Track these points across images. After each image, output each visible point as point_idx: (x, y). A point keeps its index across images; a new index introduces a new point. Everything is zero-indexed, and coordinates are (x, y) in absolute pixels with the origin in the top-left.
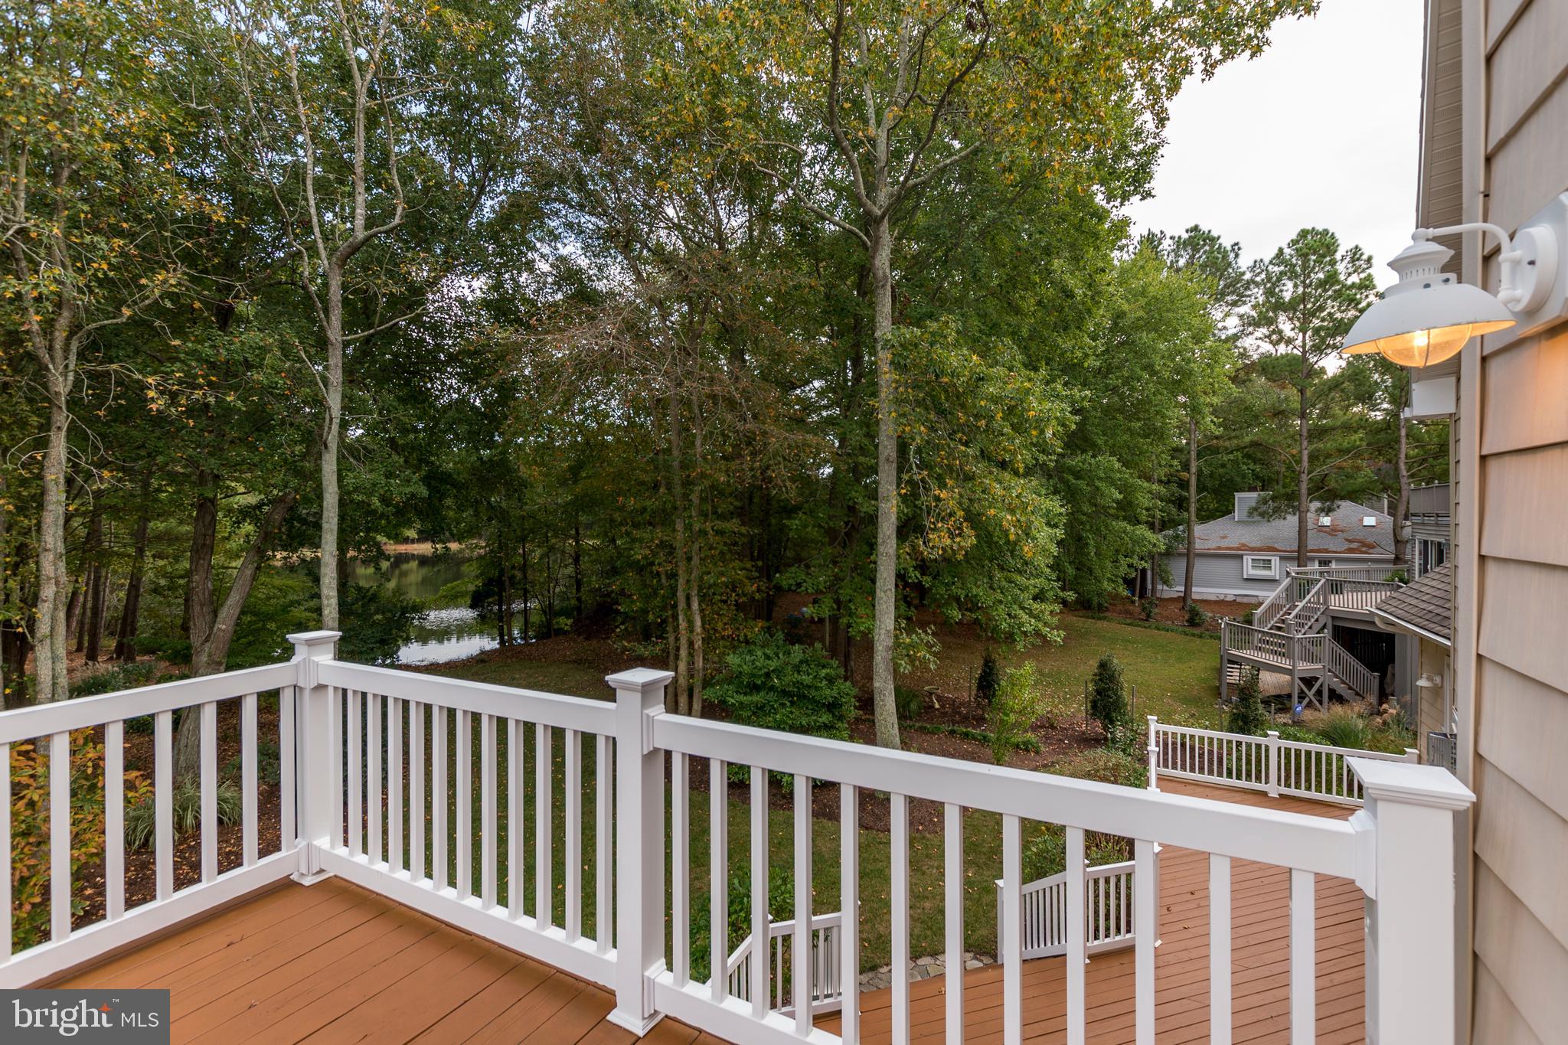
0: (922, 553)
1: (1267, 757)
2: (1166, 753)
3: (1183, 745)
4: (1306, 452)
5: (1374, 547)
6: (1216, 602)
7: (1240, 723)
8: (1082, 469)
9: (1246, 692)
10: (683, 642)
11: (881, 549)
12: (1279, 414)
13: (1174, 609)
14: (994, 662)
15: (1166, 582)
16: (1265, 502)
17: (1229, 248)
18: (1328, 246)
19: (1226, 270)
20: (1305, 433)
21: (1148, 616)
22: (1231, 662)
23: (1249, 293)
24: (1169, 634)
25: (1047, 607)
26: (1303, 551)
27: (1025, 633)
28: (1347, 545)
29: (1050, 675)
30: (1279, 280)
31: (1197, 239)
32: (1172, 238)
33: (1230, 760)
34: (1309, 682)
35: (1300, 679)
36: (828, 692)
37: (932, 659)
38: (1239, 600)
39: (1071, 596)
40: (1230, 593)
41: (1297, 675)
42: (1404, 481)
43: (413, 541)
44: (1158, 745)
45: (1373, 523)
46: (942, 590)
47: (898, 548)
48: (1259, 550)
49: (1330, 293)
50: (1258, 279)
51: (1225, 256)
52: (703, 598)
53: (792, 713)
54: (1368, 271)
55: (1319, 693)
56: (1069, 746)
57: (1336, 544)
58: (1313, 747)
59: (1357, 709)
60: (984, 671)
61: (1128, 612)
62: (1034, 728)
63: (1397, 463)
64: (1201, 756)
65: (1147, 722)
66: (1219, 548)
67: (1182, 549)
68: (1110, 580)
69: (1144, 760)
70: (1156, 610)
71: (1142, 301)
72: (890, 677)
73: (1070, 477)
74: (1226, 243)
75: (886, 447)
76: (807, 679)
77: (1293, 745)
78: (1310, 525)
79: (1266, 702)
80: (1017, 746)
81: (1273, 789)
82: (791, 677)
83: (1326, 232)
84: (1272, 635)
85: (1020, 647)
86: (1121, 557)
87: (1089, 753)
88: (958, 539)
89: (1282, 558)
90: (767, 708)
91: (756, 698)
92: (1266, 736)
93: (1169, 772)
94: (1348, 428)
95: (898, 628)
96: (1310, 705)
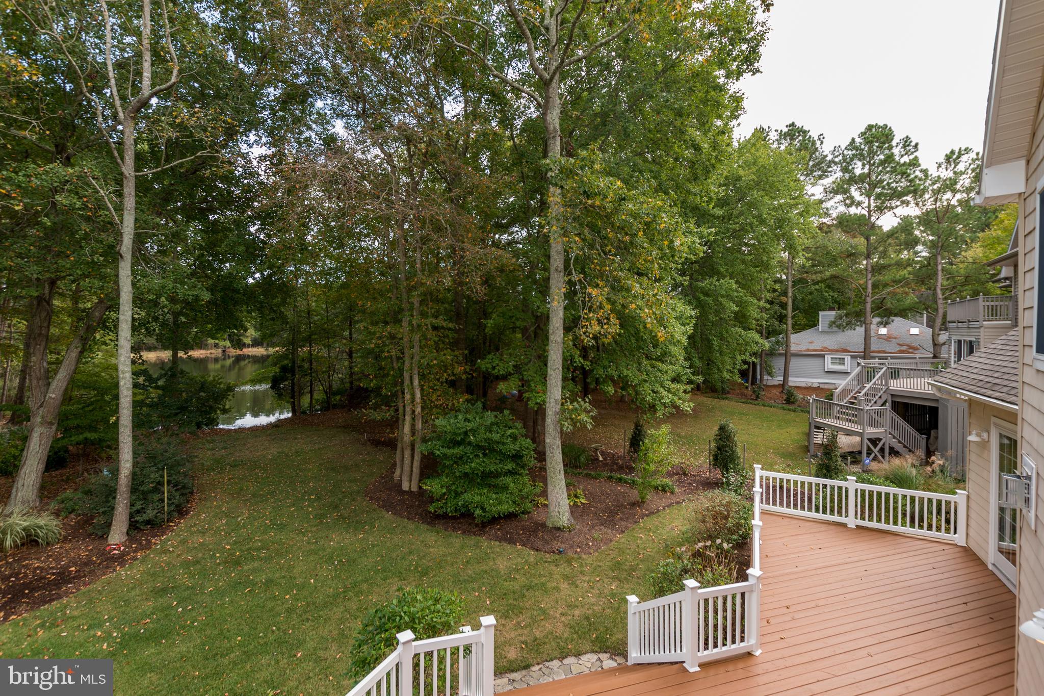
0: (583, 341)
1: (847, 496)
2: (768, 494)
3: (781, 487)
4: (870, 282)
5: (918, 349)
6: (805, 388)
7: (825, 471)
8: (710, 289)
9: (829, 449)
10: (408, 409)
11: (551, 337)
12: (852, 255)
13: (776, 392)
14: (642, 426)
15: (770, 374)
16: (841, 318)
17: (816, 138)
18: (887, 136)
19: (814, 153)
20: (870, 268)
21: (757, 397)
22: (817, 428)
23: (830, 169)
24: (772, 409)
25: (681, 387)
26: (867, 352)
27: (664, 404)
28: (898, 348)
29: (685, 437)
30: (852, 160)
31: (793, 132)
32: (776, 131)
33: (817, 499)
34: (874, 441)
35: (869, 439)
36: (512, 446)
37: (589, 420)
38: (822, 386)
39: (700, 379)
40: (815, 381)
41: (866, 437)
42: (940, 302)
43: (249, 346)
44: (761, 486)
45: (917, 333)
46: (601, 371)
47: (565, 337)
48: (837, 351)
49: (888, 169)
50: (837, 160)
51: (814, 143)
52: (422, 377)
53: (484, 462)
54: (915, 154)
55: (882, 450)
56: (697, 488)
57: (892, 347)
58: (884, 489)
59: (910, 461)
60: (635, 433)
61: (743, 395)
62: (670, 475)
63: (935, 289)
64: (795, 495)
65: (754, 471)
66: (808, 350)
67: (781, 350)
68: (728, 371)
69: (751, 499)
70: (763, 393)
71: (754, 169)
72: (558, 436)
73: (701, 295)
74: (814, 134)
75: (555, 260)
76: (496, 437)
77: (867, 487)
78: (872, 334)
79: (844, 457)
80: (656, 488)
81: (851, 521)
82: (483, 435)
83: (886, 126)
84: (847, 408)
85: (659, 414)
86: (737, 353)
87: (709, 494)
88: (605, 327)
89: (852, 357)
90: (465, 459)
91: (456, 451)
92: (846, 480)
93: (770, 507)
94: (900, 265)
95: (564, 398)
96: (875, 459)
